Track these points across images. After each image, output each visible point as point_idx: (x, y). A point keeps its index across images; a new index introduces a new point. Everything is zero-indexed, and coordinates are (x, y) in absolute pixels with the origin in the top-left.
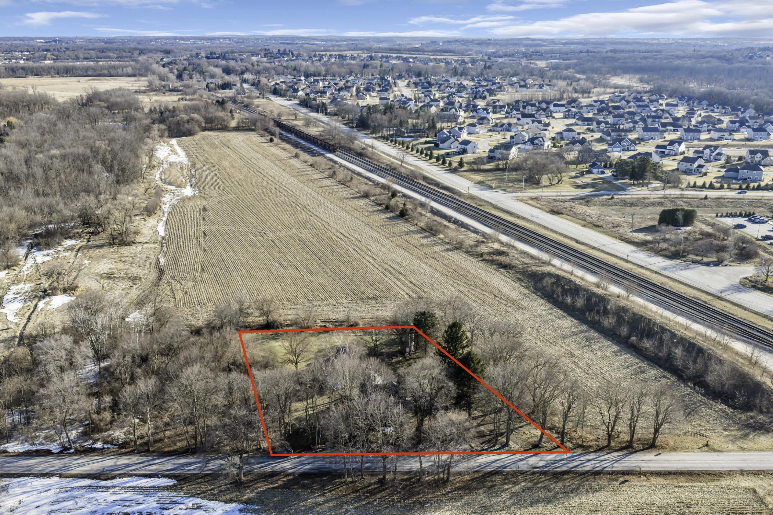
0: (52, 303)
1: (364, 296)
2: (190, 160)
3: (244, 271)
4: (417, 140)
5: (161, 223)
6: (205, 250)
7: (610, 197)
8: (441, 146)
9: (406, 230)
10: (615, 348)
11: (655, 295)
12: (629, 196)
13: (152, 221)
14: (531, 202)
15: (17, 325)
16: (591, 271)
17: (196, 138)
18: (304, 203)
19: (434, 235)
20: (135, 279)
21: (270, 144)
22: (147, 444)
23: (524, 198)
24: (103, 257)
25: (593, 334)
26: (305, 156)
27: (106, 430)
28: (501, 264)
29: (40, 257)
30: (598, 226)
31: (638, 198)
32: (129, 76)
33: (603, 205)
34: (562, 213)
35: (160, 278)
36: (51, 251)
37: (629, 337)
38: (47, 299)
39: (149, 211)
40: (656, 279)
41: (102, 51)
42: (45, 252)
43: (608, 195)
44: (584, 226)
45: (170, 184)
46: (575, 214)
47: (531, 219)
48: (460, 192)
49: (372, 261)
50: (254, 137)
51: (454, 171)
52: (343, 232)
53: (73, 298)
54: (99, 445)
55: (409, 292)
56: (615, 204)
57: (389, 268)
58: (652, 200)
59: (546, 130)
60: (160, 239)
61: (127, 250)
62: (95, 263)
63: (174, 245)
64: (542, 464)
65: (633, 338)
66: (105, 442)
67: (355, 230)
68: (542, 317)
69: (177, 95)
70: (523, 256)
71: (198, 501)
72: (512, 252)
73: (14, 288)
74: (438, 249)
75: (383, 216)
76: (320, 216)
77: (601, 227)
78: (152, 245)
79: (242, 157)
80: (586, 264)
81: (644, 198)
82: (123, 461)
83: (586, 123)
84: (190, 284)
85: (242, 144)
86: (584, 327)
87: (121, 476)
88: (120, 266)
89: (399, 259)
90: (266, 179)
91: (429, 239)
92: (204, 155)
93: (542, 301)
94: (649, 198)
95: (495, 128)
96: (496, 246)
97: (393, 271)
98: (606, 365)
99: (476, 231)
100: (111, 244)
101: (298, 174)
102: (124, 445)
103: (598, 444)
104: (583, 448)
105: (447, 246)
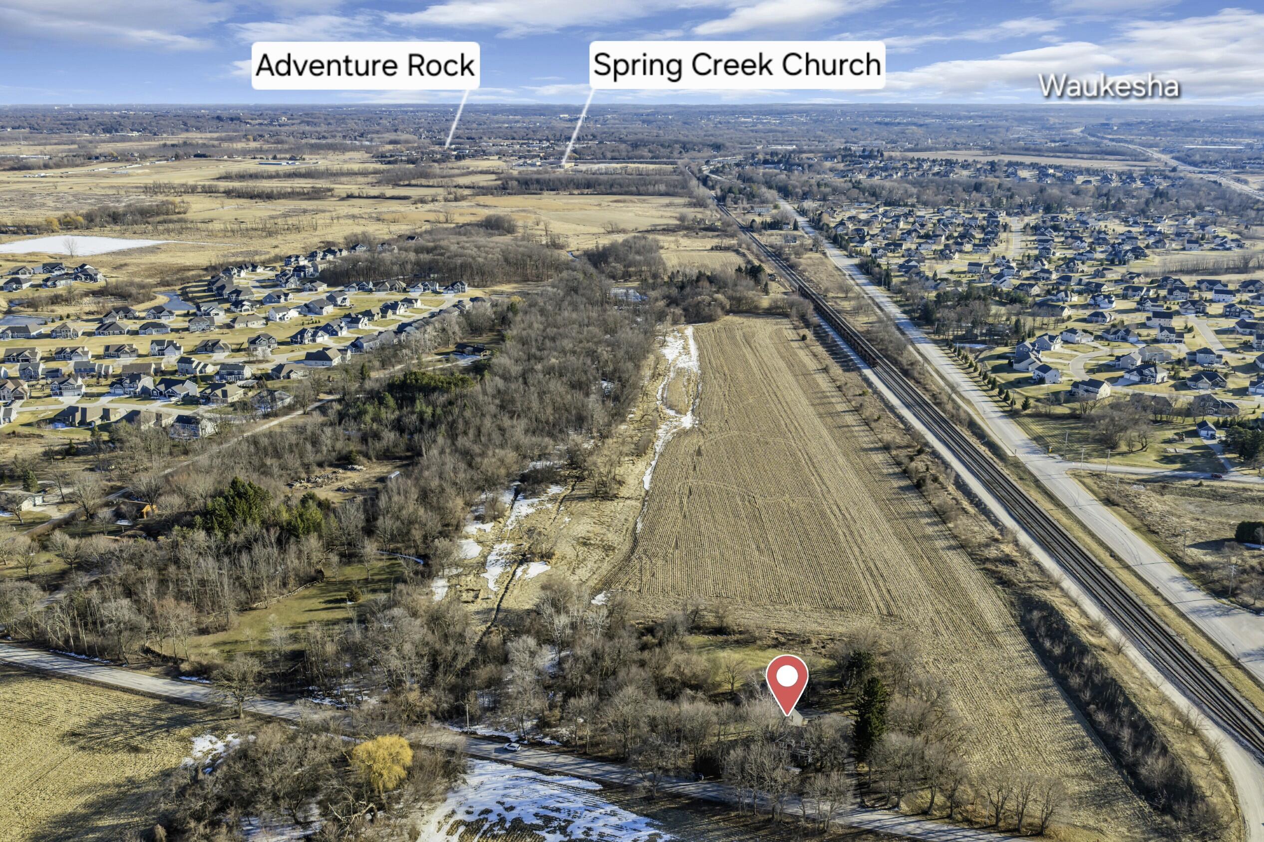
0: (529, 571)
1: (830, 604)
2: (701, 368)
3: (717, 553)
4: (991, 349)
5: (648, 471)
6: (685, 516)
7: (1197, 482)
8: (1016, 366)
9: (915, 510)
10: (1070, 713)
11: (1159, 649)
12: (1224, 484)
13: (641, 465)
14: (1088, 481)
15: (496, 594)
16: (1101, 603)
17: (717, 325)
18: (812, 451)
19: (944, 522)
20: (608, 549)
21: (801, 344)
22: (584, 746)
23: (1083, 473)
24: (584, 514)
25: (1055, 692)
26: (836, 370)
27: (556, 726)
28: (1001, 578)
29: (524, 508)
30: (1154, 532)
31: (1237, 489)
32: (661, 195)
33: (1183, 495)
34: (1118, 505)
35: (632, 551)
36: (536, 500)
37: (1088, 704)
38: (524, 566)
39: (640, 451)
40: (1175, 625)
41: (635, 145)
42: (529, 501)
43: (1195, 479)
44: (1136, 529)
45: (671, 407)
46: (1136, 508)
47: (1073, 510)
48: (1005, 454)
49: (857, 554)
50: (786, 329)
51: (1012, 414)
52: (841, 504)
53: (549, 568)
54: (547, 740)
55: (881, 605)
56: (1201, 494)
57: (873, 567)
58: (1255, 493)
59: (1180, 342)
60: (643, 494)
61: (609, 507)
62: (574, 521)
63: (654, 506)
64: (919, 831)
65: (1092, 707)
66: (553, 738)
67: (855, 504)
68: (1010, 660)
69: (712, 237)
70: (1033, 568)
71: (615, 808)
72: (1024, 563)
73: (498, 547)
74: (940, 544)
75: (897, 483)
76: (824, 475)
77: (1157, 533)
78: (633, 503)
79: (761, 364)
80: (1101, 592)
81: (1245, 490)
82: (561, 759)
83: (1248, 330)
84: (660, 563)
85: (768, 341)
86: (1050, 681)
87: (560, 773)
88: (598, 529)
89: (888, 555)
90: (779, 406)
91: (936, 528)
92: (719, 358)
93: (1022, 638)
94: (1251, 490)
95: (1106, 335)
96: (1008, 549)
97: (875, 572)
98: (1048, 733)
99: (996, 523)
100: (594, 496)
101: (820, 401)
102: (566, 744)
103: (987, 821)
104: (970, 822)
105: (953, 542)
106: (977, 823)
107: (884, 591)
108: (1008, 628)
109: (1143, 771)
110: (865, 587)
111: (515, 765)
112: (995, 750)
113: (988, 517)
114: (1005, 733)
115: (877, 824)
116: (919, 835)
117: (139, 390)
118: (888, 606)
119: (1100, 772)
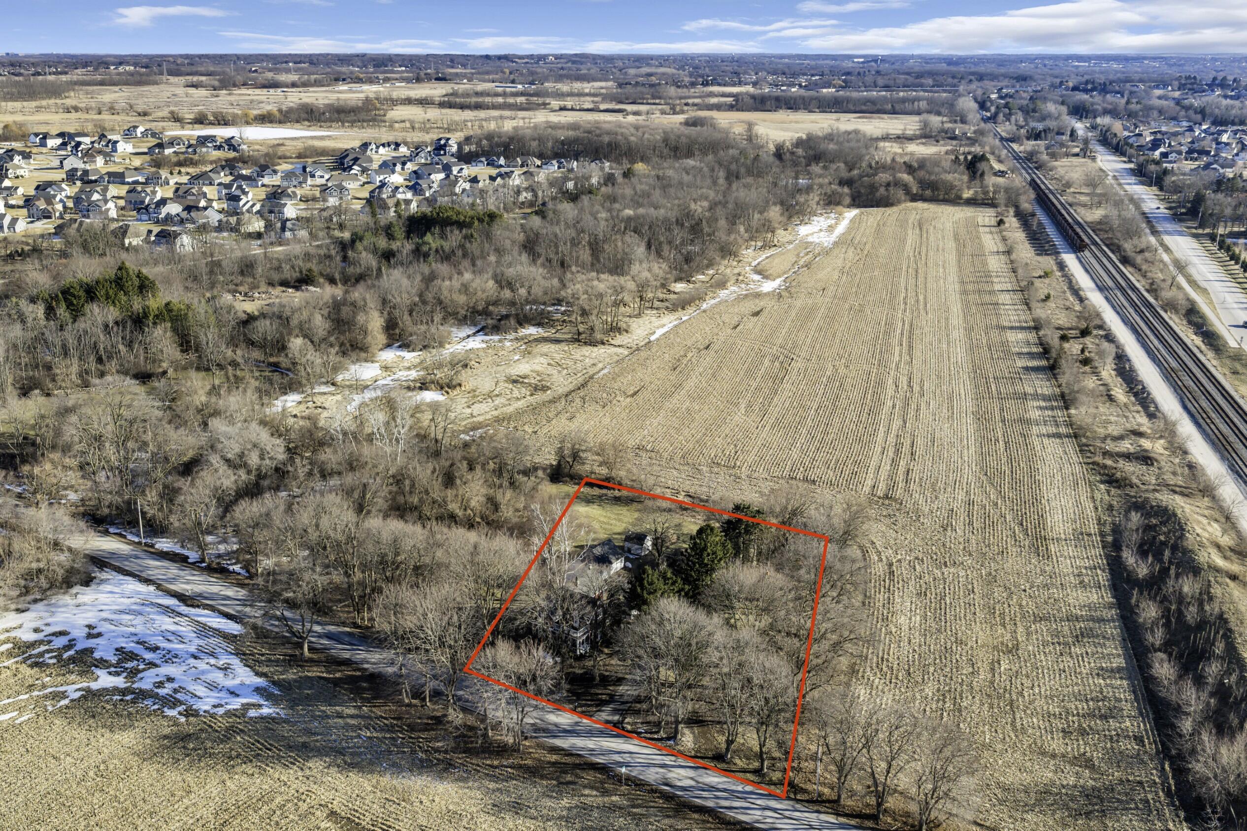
2: (836, 243)
5: (671, 325)
6: (675, 368)
9: (1030, 391)
13: (667, 318)
17: (892, 210)
18: (921, 323)
19: (1066, 407)
20: (541, 388)
21: (994, 229)
24: (543, 355)
26: (1025, 253)
28: (1114, 476)
29: (475, 343)
36: (497, 338)
37: (1154, 650)
38: (414, 393)
39: (678, 306)
42: (489, 338)
45: (761, 273)
50: (983, 216)
53: (443, 398)
54: (235, 568)
55: (882, 485)
57: (907, 443)
60: (641, 344)
61: (584, 351)
62: (525, 360)
63: (646, 355)
65: (1159, 655)
66: (245, 567)
67: (940, 377)
69: (951, 145)
70: (1181, 470)
71: (235, 661)
72: (1169, 463)
73: (402, 373)
74: (1041, 430)
75: (1024, 363)
78: (621, 350)
79: (922, 244)
84: (594, 408)
85: (949, 226)
87: (206, 607)
88: (548, 369)
89: (943, 433)
90: (912, 280)
91: (1048, 413)
92: (867, 237)
96: (1152, 444)
97: (905, 450)
99: (1153, 414)
100: (575, 340)
101: (976, 280)
102: (255, 576)
103: (826, 791)
104: (794, 791)
105: (1063, 430)
106: (804, 791)
107: (902, 470)
108: (1080, 536)
109: (1198, 767)
110: (873, 464)
111: (159, 587)
112: (929, 691)
113: (1145, 408)
114: (968, 670)
115: (617, 758)
116: (684, 789)
117: (162, 216)
118: (892, 486)
119: (1117, 759)
